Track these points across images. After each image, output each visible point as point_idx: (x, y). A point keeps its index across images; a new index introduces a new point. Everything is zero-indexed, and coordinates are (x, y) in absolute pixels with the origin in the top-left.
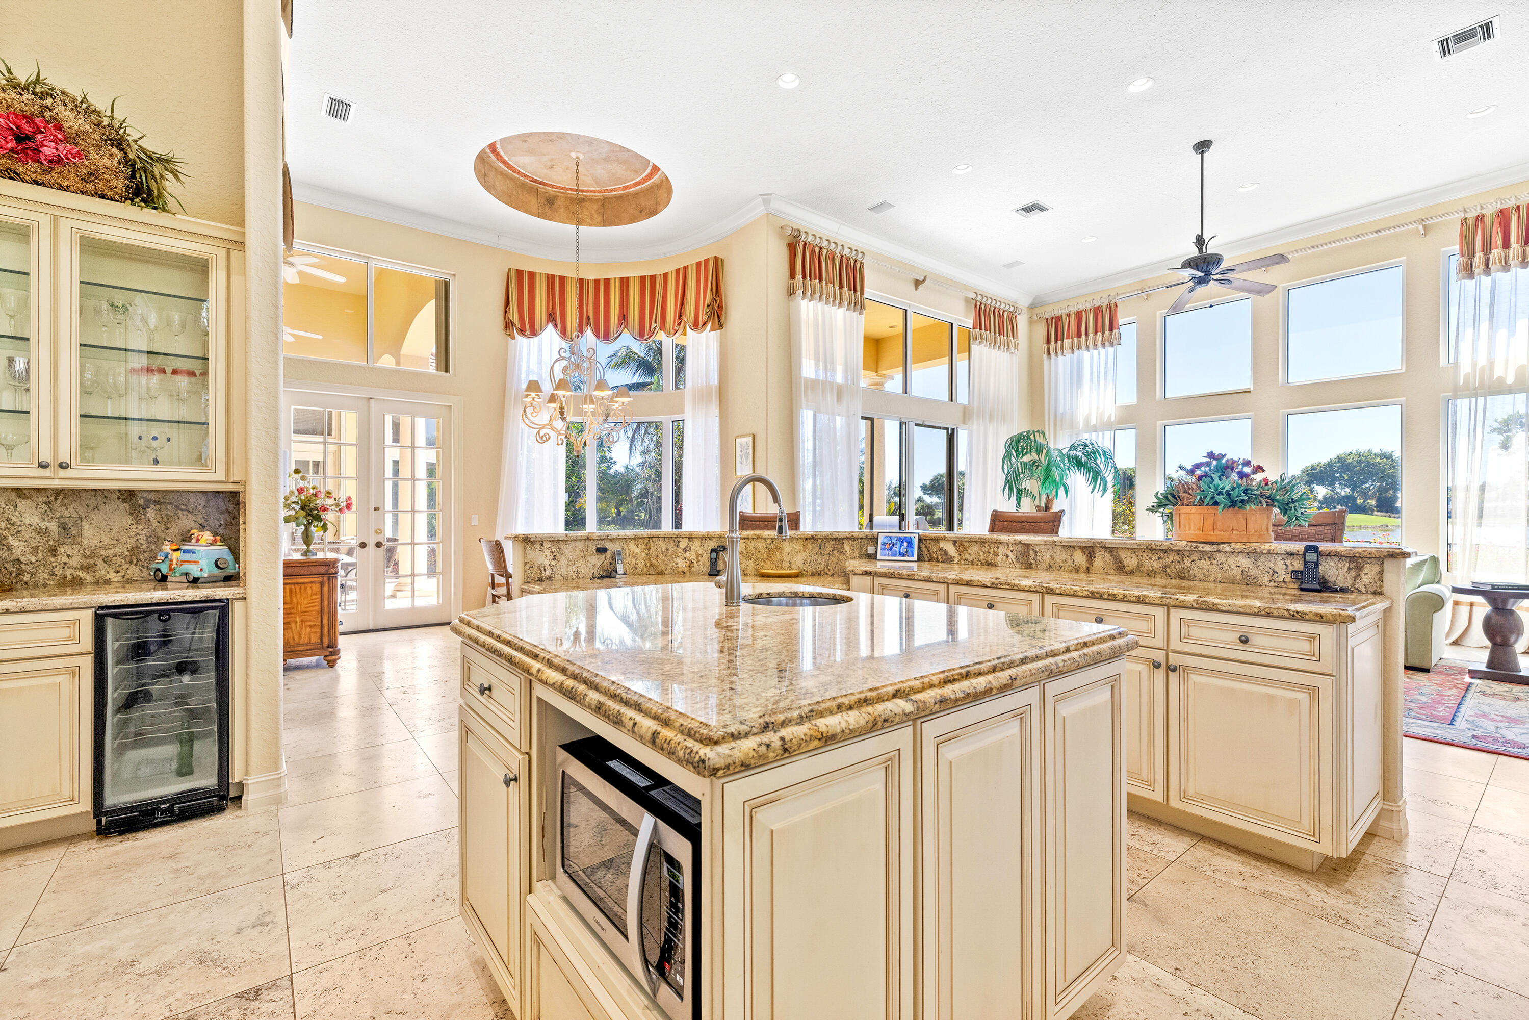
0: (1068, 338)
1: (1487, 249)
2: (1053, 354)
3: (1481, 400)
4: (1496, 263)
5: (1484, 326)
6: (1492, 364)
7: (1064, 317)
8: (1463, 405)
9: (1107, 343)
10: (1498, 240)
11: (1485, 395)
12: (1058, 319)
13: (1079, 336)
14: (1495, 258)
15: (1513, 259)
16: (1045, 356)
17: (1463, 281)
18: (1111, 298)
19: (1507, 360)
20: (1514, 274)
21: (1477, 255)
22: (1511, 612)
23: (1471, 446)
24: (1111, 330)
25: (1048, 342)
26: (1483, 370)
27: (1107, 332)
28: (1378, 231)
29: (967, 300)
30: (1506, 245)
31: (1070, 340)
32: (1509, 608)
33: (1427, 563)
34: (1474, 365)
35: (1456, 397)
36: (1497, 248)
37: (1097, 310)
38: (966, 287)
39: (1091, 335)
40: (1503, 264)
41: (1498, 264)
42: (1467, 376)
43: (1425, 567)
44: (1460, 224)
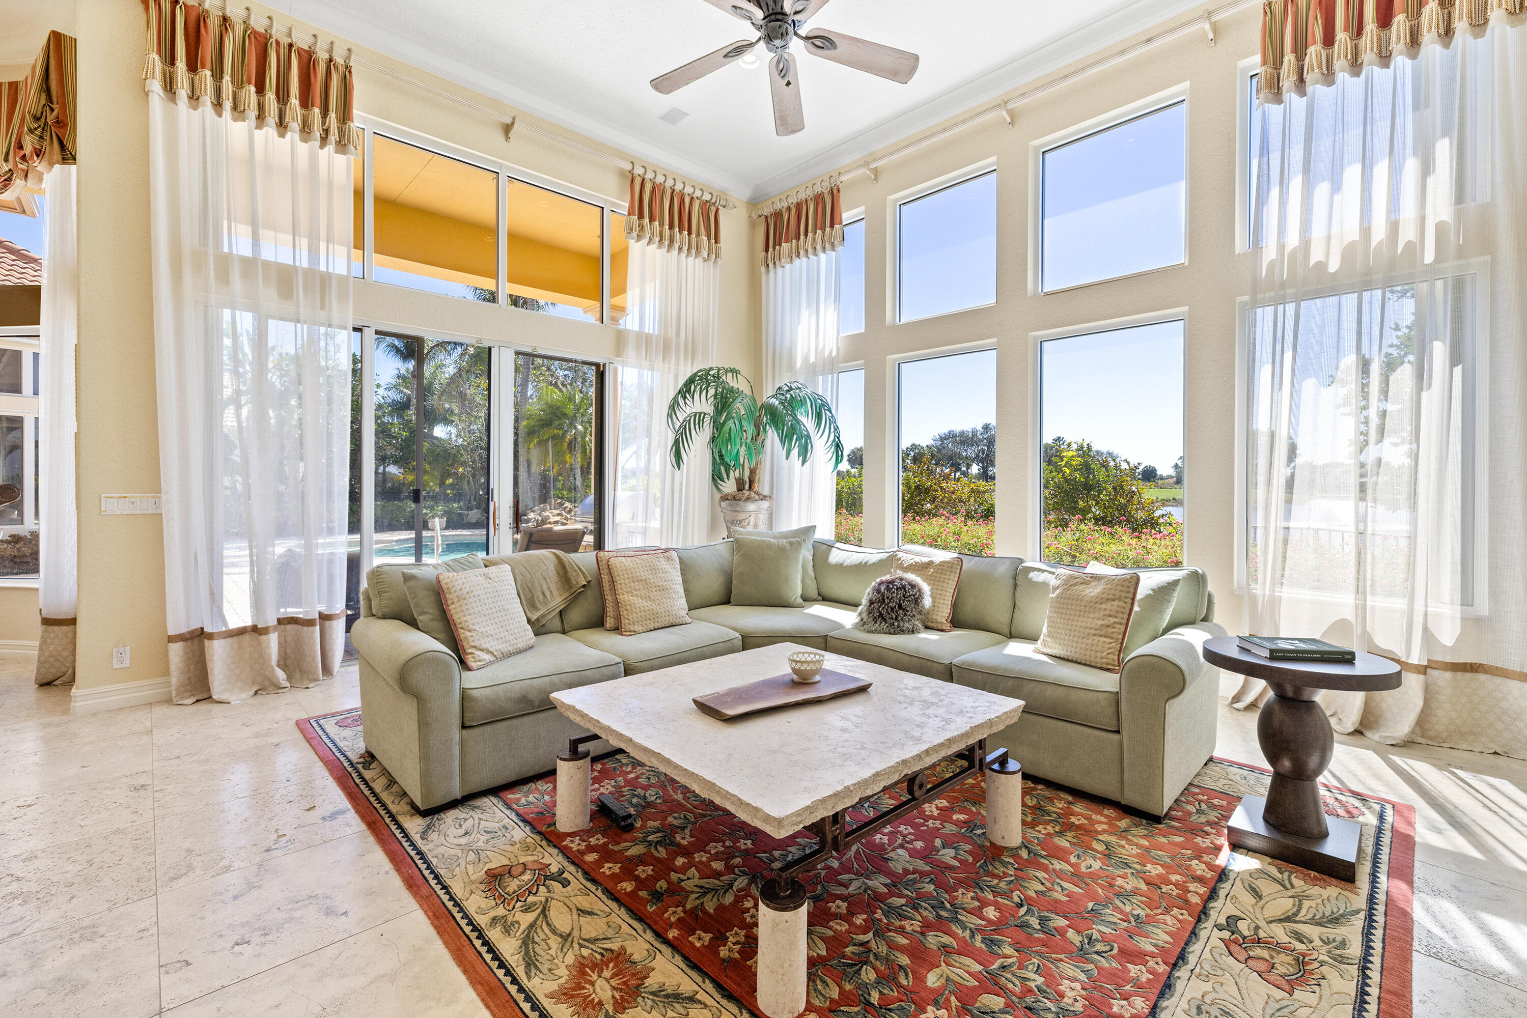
0: (787, 242)
1: (1300, 50)
2: (771, 265)
3: (1291, 308)
4: (1313, 70)
5: (1296, 184)
6: (1306, 245)
7: (784, 210)
8: (1265, 315)
9: (828, 246)
10: (1318, 31)
11: (1298, 300)
12: (778, 215)
13: (798, 238)
14: (1311, 61)
15: (1339, 57)
16: (763, 269)
17: (1266, 105)
18: (833, 180)
19: (1329, 238)
20: (1340, 89)
21: (1286, 59)
22: (1310, 705)
23: (1277, 380)
24: (832, 226)
25: (767, 250)
26: (1294, 253)
27: (828, 229)
28: (1149, 40)
29: (622, 173)
30: (1329, 40)
31: (789, 244)
32: (1305, 698)
33: (1178, 588)
34: (1281, 247)
35: (1255, 303)
36: (1315, 43)
37: (819, 198)
38: (619, 153)
39: (810, 234)
40: (1325, 71)
41: (1316, 70)
42: (1272, 264)
43: (1176, 594)
44: (1262, 11)
